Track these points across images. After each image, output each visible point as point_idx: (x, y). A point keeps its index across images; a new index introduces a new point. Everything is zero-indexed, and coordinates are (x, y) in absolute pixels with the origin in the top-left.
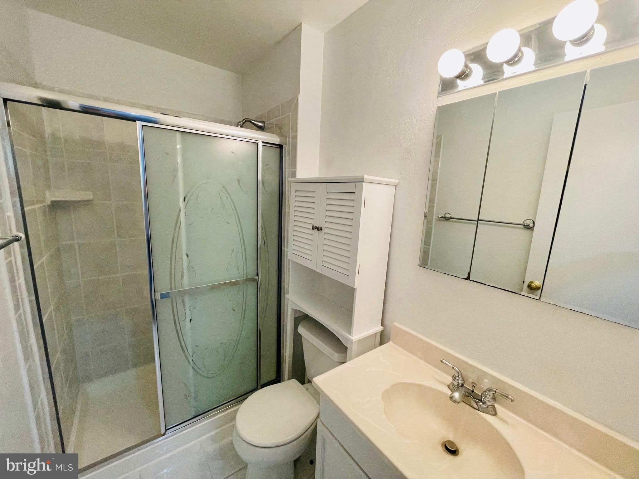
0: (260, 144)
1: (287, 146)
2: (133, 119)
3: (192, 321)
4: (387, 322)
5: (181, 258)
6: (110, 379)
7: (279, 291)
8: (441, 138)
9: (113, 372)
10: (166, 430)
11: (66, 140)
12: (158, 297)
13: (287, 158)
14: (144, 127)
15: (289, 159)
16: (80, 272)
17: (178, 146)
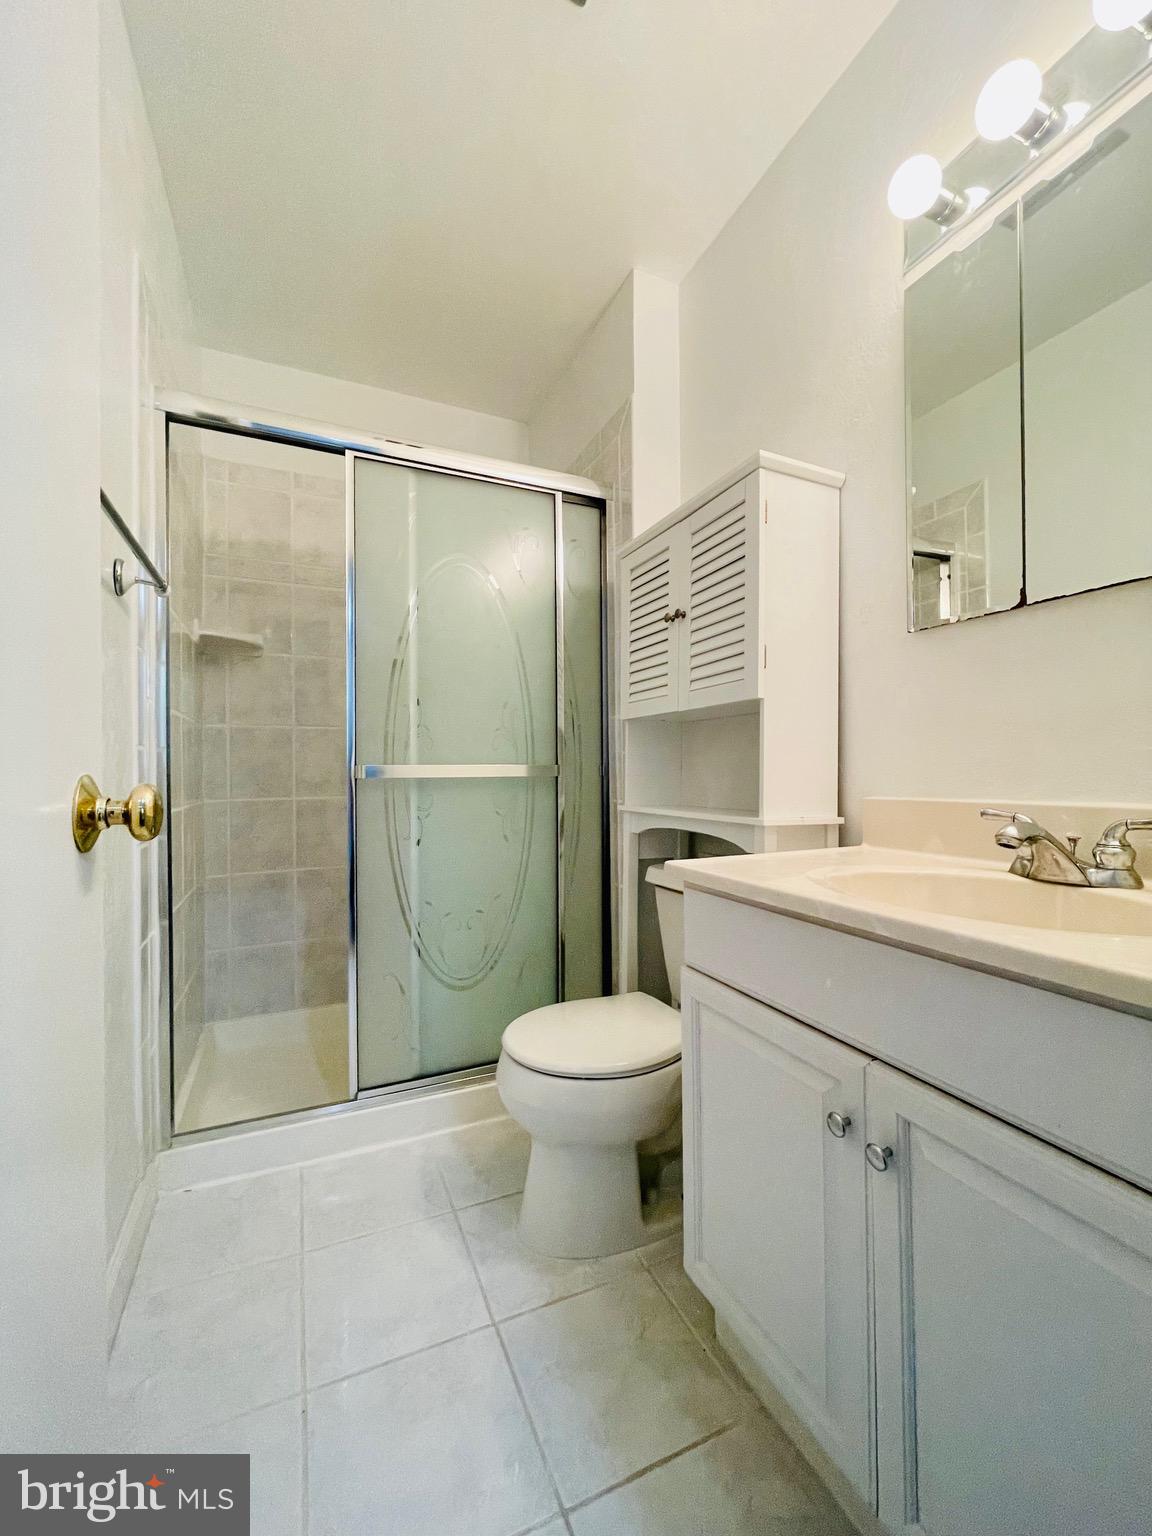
0: (559, 496)
1: (613, 503)
2: (340, 451)
3: (421, 844)
4: (851, 805)
5: (407, 706)
6: (257, 1023)
7: (605, 810)
8: (982, 488)
9: (266, 1009)
10: (360, 1090)
11: (231, 545)
12: (362, 775)
13: (614, 529)
14: (357, 460)
15: (618, 526)
16: (229, 783)
17: (411, 495)
